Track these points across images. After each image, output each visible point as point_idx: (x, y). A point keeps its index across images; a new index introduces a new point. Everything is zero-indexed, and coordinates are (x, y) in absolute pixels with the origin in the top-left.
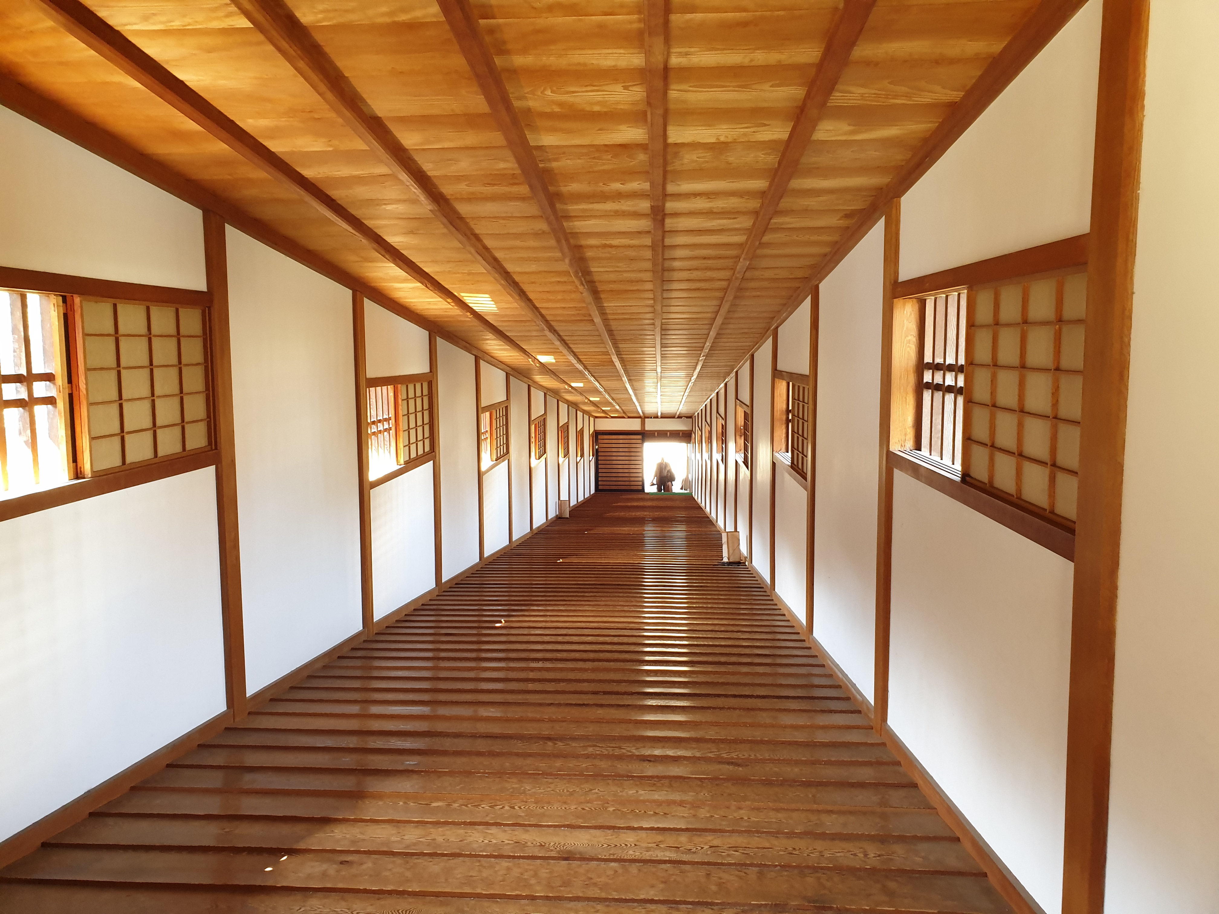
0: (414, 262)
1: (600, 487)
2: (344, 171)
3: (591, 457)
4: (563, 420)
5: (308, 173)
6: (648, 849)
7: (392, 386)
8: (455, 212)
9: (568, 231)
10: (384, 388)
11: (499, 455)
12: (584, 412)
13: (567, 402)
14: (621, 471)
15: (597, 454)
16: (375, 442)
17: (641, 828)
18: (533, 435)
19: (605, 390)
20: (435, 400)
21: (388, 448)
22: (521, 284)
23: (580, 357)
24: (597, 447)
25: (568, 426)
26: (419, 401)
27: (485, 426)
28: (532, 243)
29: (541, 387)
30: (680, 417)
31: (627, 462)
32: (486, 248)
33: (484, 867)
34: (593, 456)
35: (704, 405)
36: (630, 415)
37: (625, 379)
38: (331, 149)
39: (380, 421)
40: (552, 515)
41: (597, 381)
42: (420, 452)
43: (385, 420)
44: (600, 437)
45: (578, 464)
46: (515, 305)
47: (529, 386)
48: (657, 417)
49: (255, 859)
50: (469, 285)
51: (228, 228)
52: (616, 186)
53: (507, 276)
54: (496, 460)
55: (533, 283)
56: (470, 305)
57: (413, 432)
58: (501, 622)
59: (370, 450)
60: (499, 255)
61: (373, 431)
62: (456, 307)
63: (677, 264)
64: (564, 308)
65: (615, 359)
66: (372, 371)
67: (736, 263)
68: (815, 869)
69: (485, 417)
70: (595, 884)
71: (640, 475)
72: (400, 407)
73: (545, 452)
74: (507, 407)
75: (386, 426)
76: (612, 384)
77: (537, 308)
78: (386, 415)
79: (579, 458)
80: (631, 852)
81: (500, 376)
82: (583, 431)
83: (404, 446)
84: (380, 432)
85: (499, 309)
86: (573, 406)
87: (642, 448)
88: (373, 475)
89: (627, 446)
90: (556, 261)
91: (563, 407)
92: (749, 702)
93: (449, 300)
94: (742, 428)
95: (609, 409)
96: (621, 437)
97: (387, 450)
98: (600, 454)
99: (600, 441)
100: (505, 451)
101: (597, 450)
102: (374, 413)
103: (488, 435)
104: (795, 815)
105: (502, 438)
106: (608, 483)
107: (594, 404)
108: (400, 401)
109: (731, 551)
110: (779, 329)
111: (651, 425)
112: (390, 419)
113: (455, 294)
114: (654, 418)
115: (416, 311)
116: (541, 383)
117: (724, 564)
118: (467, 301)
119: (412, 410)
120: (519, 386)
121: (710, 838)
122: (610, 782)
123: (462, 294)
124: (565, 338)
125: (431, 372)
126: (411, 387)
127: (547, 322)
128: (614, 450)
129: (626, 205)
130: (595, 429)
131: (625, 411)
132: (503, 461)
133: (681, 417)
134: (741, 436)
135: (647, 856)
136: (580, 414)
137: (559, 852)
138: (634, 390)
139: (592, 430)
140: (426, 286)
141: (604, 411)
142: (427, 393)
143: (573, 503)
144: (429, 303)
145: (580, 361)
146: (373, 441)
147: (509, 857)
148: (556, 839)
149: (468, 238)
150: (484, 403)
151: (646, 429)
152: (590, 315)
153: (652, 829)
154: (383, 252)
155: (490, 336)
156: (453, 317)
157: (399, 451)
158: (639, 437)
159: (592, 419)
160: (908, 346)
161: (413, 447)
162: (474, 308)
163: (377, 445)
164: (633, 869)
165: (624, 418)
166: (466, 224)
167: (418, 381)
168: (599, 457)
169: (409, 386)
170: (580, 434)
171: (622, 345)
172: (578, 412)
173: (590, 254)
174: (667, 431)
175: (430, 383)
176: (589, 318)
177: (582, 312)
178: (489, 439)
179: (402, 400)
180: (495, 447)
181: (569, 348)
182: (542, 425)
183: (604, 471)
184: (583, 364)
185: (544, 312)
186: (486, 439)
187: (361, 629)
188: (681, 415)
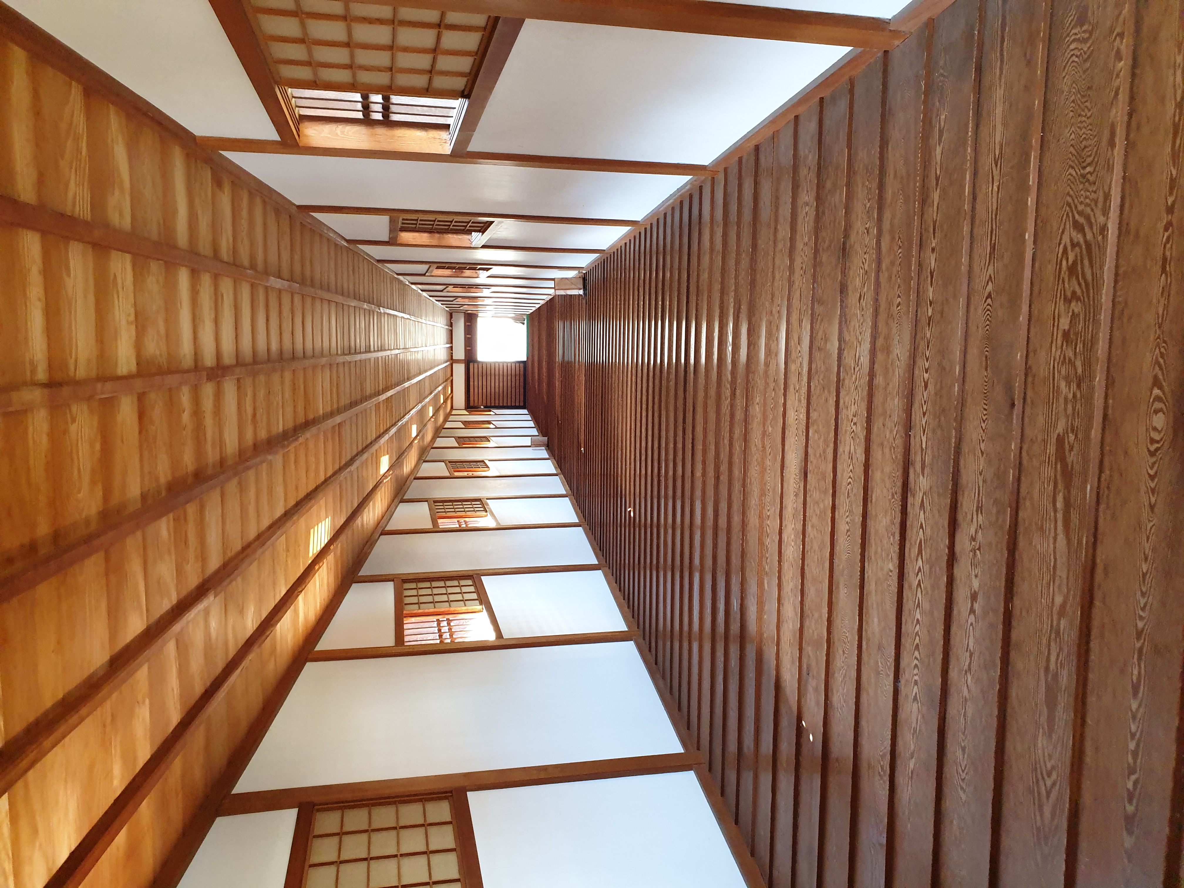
0: (275, 606)
1: (522, 404)
2: (173, 683)
3: (491, 413)
4: (453, 442)
5: (175, 718)
6: (800, 401)
7: (405, 619)
8: (217, 572)
9: (238, 459)
10: (405, 627)
11: (482, 509)
12: (446, 420)
13: (434, 438)
14: (505, 384)
15: (489, 407)
16: (460, 633)
17: (785, 405)
18: (465, 474)
19: (420, 402)
20: (422, 576)
21: (466, 621)
22: (299, 498)
23: (382, 431)
24: (482, 407)
25: (459, 438)
26: (422, 592)
27: (452, 524)
28: (252, 493)
29: (416, 467)
30: (451, 325)
31: (497, 378)
32: (259, 537)
33: (812, 547)
34: (490, 411)
35: (437, 302)
36: (449, 375)
37: (406, 385)
38: (147, 701)
39: (439, 630)
40: (544, 454)
41: (410, 411)
42: (472, 589)
43: (439, 624)
44: (472, 404)
45: (497, 427)
46: (322, 502)
47: (415, 479)
48: (452, 347)
49: (805, 750)
50: (299, 550)
51: (234, 791)
52: (186, 417)
53: (289, 515)
54: (486, 512)
55: (297, 488)
56: (323, 545)
57: (452, 597)
58: (630, 511)
59: (467, 640)
60: (266, 522)
61: (448, 637)
62: (325, 561)
63: (274, 346)
64: (325, 453)
65: (383, 397)
66: (389, 641)
67: (273, 288)
68: (816, 251)
69: (443, 523)
70: (824, 452)
71: (509, 365)
72: (427, 611)
73: (483, 461)
74: (435, 502)
75: (445, 623)
76: (413, 397)
77: (326, 481)
78: (434, 624)
79: (492, 426)
80: (801, 416)
81: (403, 510)
82: (465, 422)
83: (465, 606)
84: (450, 629)
85: (327, 517)
86: (438, 432)
87: (482, 363)
88: (490, 636)
89: (480, 378)
90: (271, 467)
91: (440, 442)
92: (693, 289)
93: (317, 567)
95: (442, 396)
96: (471, 383)
98: (489, 404)
99: (476, 404)
100: (478, 503)
101: (485, 407)
102: (431, 637)
103: (462, 520)
104: (777, 262)
105: (465, 506)
106: (518, 396)
107: (436, 412)
108: (420, 611)
109: (573, 286)
110: (348, 238)
111: (460, 353)
112: (438, 620)
113: (310, 562)
114: (452, 350)
115: (331, 597)
116: (413, 466)
117: (585, 294)
118: (319, 549)
119: (430, 599)
120: (415, 489)
121: (792, 342)
122: (750, 427)
123: (311, 554)
124: (360, 448)
125: (393, 581)
126: (407, 600)
127: (341, 469)
128: (484, 390)
129: (208, 404)
130: (464, 409)
131: (444, 380)
132: (487, 504)
133: (451, 323)
134: (462, 273)
135: (804, 402)
136: (448, 425)
137: (801, 480)
138: (420, 374)
139: (465, 412)
140: (301, 591)
141: (445, 401)
142: (415, 584)
143: (534, 432)
144: (321, 586)
145: (386, 431)
146: (459, 636)
147: (804, 525)
148: (792, 481)
149: (247, 556)
150: (429, 526)
151: (463, 358)
152: (334, 427)
153: (785, 395)
154: (264, 637)
155: (359, 521)
156: (336, 562)
157: (469, 611)
158: (471, 365)
159: (454, 412)
161: (467, 597)
162: (326, 541)
163: (463, 633)
164: (814, 415)
165: (452, 381)
166: (231, 560)
167: (402, 593)
168: (492, 405)
169: (406, 602)
170: (467, 425)
171: (368, 392)
172: (446, 426)
173: (263, 434)
174: (465, 337)
175: (405, 581)
176: (337, 427)
177: (329, 435)
178: (467, 519)
179: (419, 608)
180: (473, 513)
181: (371, 443)
182: (455, 465)
183: (505, 401)
184: (389, 428)
185: (329, 473)
186: (466, 522)
187: (632, 642)
188: (449, 324)
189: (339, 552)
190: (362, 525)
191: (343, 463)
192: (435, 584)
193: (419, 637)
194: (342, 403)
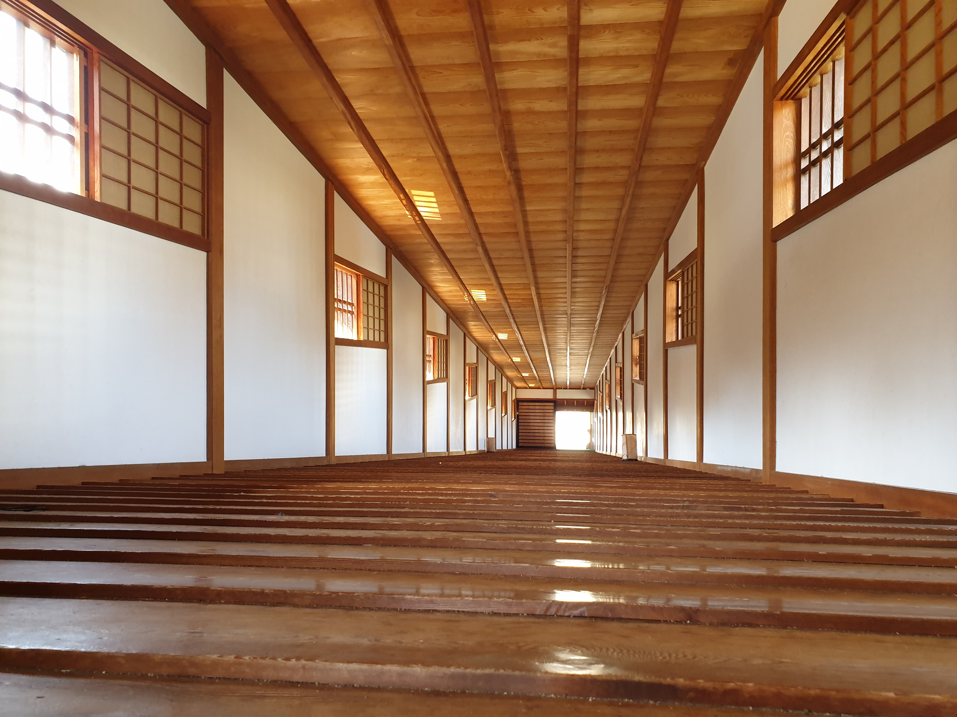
0: (374, 141)
1: (520, 445)
3: (513, 419)
4: (492, 377)
7: (355, 272)
9: (499, 87)
10: (349, 274)
11: (440, 377)
12: (508, 379)
13: (494, 363)
14: (537, 431)
15: (518, 418)
16: (340, 317)
18: (467, 378)
19: (525, 345)
20: (389, 302)
21: (351, 327)
23: (506, 293)
24: (518, 413)
25: (495, 383)
26: (376, 297)
27: (429, 350)
28: (470, 109)
29: (474, 340)
30: (585, 389)
31: (542, 425)
32: (432, 117)
34: (515, 418)
35: (604, 369)
36: (545, 385)
37: (541, 326)
39: (345, 302)
40: (483, 447)
41: (519, 330)
42: (377, 339)
43: (349, 304)
44: (520, 404)
45: (503, 418)
46: (456, 209)
47: (465, 334)
48: (567, 389)
50: (418, 176)
51: (225, 73)
54: (438, 378)
55: (467, 173)
56: (419, 209)
57: (371, 319)
59: (336, 321)
61: (339, 307)
62: (409, 212)
64: (494, 214)
66: (339, 247)
69: (430, 339)
71: (552, 435)
72: (361, 294)
73: (477, 394)
74: (447, 341)
75: (350, 309)
76: (530, 335)
77: (471, 214)
78: (350, 300)
79: (503, 415)
81: (442, 315)
82: (507, 394)
83: (364, 328)
84: (345, 311)
85: (442, 215)
86: (499, 367)
87: (554, 413)
88: (338, 335)
89: (541, 411)
90: (490, 137)
91: (492, 367)
93: (402, 196)
94: (637, 358)
95: (528, 375)
96: (537, 404)
97: (350, 328)
98: (520, 417)
99: (520, 407)
100: (445, 375)
101: (518, 416)
102: (340, 293)
103: (431, 359)
105: (442, 365)
106: (526, 441)
107: (516, 367)
108: (361, 291)
109: (629, 451)
110: (670, 240)
111: (562, 395)
112: (353, 304)
113: (407, 190)
114: (564, 388)
115: (377, 219)
116: (475, 334)
118: (417, 204)
119: (371, 301)
120: (456, 330)
123: (414, 192)
124: (495, 262)
125: (387, 278)
126: (370, 283)
127: (480, 235)
128: (531, 414)
130: (517, 397)
131: (540, 378)
132: (443, 382)
134: (636, 365)
136: (504, 380)
138: (548, 345)
139: (514, 398)
140: (385, 178)
141: (523, 379)
142: (383, 295)
143: (499, 447)
144: (386, 206)
145: (506, 297)
146: (339, 317)
150: (428, 328)
151: (558, 397)
152: (517, 226)
155: (435, 259)
156: (405, 228)
157: (359, 330)
158: (552, 404)
159: (514, 389)
160: (787, 140)
162: (423, 214)
163: (342, 320)
165: (540, 388)
166: (417, 77)
167: (376, 281)
168: (520, 420)
169: (369, 281)
170: (504, 395)
171: (540, 274)
172: (503, 377)
173: (517, 125)
174: (574, 400)
175: (386, 287)
176: (514, 230)
177: (508, 220)
178: (432, 362)
179: (363, 290)
180: (436, 369)
181: (497, 278)
182: (475, 370)
183: (524, 431)
184: (508, 302)
185: (478, 220)
186: (430, 361)
187: (325, 455)
188: (586, 386)
189: (413, 232)
190: (432, 265)
191: (485, 239)
192: (382, 311)
193: (340, 283)
194: (533, 238)
